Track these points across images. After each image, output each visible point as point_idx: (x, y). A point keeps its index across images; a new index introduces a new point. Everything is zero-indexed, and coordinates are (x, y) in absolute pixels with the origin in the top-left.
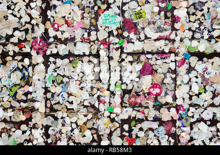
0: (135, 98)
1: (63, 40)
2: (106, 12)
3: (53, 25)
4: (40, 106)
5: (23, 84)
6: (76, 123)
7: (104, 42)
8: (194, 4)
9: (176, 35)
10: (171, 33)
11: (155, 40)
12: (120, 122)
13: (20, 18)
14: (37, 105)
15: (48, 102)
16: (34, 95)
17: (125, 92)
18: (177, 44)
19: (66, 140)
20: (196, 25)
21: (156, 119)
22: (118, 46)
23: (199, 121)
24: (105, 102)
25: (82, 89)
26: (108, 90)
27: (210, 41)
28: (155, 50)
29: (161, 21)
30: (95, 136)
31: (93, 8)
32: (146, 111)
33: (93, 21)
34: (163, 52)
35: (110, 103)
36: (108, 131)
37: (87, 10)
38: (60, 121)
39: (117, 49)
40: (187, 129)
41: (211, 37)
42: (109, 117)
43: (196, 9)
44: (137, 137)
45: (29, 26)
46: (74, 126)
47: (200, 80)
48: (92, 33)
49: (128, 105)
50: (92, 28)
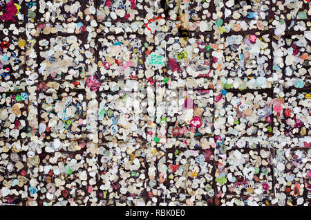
0: (179, 129)
1: (113, 77)
2: (153, 53)
3: (104, 64)
4: (94, 137)
5: (77, 118)
6: (126, 152)
7: (151, 80)
8: (229, 46)
9: (214, 74)
10: (210, 72)
11: (196, 78)
12: (165, 151)
13: (75, 57)
14: (91, 136)
15: (101, 133)
16: (88, 127)
17: (170, 124)
18: (215, 82)
19: (117, 167)
20: (231, 65)
21: (197, 148)
22: (163, 83)
23: (234, 149)
24: (152, 133)
25: (130, 121)
26: (155, 122)
27: (243, 79)
28: (196, 87)
29: (201, 61)
30: (143, 164)
31: (140, 49)
32: (188, 141)
33: (141, 61)
34: (203, 89)
35: (156, 134)
36: (155, 159)
37: (135, 51)
38: (111, 151)
39: (162, 86)
40: (224, 156)
41: (244, 75)
42: (156, 146)
43: (231, 50)
44: (180, 164)
45: (82, 65)
46: (124, 155)
47: (235, 113)
48: (139, 71)
49: (172, 136)
50: (140, 67)
